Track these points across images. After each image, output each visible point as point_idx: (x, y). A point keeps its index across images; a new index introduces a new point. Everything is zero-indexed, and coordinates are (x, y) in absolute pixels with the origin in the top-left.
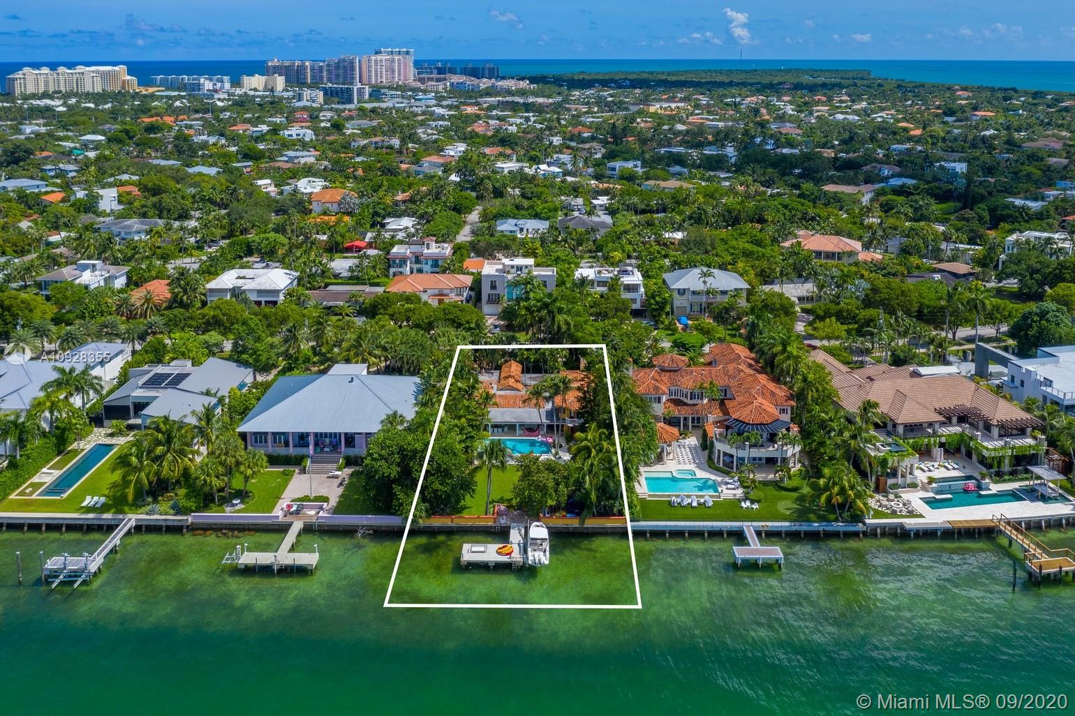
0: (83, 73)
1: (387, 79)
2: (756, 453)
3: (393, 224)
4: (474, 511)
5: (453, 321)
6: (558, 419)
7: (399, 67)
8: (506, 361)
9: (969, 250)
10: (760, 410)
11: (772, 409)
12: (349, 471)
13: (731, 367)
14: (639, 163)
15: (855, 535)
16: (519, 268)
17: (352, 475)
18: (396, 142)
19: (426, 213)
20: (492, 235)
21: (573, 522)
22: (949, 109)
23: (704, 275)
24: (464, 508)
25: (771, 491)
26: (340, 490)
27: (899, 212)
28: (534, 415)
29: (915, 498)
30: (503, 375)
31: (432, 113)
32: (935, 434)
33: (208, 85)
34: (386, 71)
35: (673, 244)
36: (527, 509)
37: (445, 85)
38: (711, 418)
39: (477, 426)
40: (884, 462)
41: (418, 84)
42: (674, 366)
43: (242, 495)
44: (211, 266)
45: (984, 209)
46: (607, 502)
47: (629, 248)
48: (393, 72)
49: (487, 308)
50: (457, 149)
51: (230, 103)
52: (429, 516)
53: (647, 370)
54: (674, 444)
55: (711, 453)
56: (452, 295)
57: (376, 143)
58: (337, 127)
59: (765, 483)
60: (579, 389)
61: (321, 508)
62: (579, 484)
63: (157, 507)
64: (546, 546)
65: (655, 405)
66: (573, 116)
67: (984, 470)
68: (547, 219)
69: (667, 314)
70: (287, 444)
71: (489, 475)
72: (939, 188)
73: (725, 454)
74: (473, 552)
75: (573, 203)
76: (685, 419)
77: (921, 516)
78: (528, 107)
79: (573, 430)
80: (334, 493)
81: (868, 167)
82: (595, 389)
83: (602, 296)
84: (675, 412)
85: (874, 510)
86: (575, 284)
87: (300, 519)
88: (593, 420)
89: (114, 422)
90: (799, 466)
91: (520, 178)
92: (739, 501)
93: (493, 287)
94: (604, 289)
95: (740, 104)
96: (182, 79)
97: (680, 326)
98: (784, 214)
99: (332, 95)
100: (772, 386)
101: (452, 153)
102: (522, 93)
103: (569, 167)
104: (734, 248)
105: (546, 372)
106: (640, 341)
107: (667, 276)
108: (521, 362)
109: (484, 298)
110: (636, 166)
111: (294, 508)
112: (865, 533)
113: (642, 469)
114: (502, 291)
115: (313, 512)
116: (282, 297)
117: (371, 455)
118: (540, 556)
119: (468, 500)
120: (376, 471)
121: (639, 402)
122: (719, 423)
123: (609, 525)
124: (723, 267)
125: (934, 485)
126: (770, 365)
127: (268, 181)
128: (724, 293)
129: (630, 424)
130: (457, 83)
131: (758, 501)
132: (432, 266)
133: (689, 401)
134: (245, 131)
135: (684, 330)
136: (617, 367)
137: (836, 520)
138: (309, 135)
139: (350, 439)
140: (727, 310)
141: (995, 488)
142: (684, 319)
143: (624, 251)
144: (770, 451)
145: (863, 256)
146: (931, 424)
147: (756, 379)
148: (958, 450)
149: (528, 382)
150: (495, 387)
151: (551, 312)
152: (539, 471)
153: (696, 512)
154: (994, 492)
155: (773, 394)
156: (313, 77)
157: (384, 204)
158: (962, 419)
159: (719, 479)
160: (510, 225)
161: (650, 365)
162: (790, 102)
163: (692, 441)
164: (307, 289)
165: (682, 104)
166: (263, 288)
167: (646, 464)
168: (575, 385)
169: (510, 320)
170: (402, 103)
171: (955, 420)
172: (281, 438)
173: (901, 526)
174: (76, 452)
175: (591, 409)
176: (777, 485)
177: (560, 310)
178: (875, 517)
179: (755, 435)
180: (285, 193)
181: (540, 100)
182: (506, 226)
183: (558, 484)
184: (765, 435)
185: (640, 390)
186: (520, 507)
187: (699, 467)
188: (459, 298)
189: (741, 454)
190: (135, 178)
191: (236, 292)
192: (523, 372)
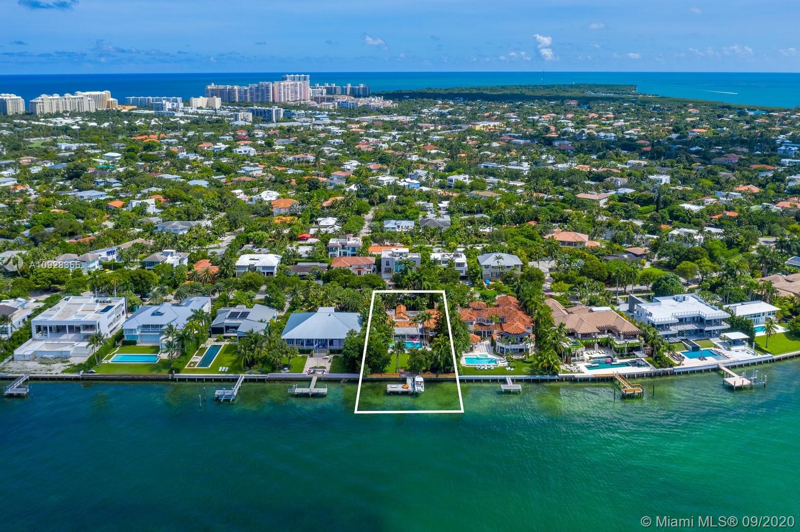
0: (82, 98)
1: (292, 98)
2: (514, 347)
3: (323, 222)
4: (390, 371)
5: (370, 284)
6: (425, 333)
7: (300, 89)
8: (398, 305)
9: (650, 238)
10: (517, 327)
11: (522, 327)
12: (332, 356)
13: (506, 308)
14: (467, 176)
15: (554, 380)
16: (401, 254)
17: (333, 358)
18: (311, 157)
19: (343, 216)
20: (382, 231)
21: (433, 376)
22: (677, 127)
23: (498, 258)
24: (385, 371)
25: (520, 363)
26: (330, 364)
27: (616, 214)
28: (414, 330)
29: (582, 366)
30: (397, 312)
31: (329, 131)
32: (595, 338)
33: (168, 105)
34: (291, 93)
35: (484, 235)
36: (414, 370)
37: (334, 104)
38: (495, 331)
39: (389, 335)
40: (569, 350)
41: (315, 104)
42: (479, 308)
43: (288, 366)
44: (232, 251)
45: (665, 212)
46: (448, 367)
47: (460, 239)
48: (296, 93)
49: (384, 276)
50: (352, 165)
51: (189, 121)
52: (371, 374)
53: (467, 309)
54: (478, 343)
55: (495, 347)
56: (365, 268)
57: (298, 159)
58: (269, 145)
59: (518, 360)
60: (435, 318)
61: (324, 371)
62: (436, 359)
63: (253, 371)
64: (423, 384)
65: (470, 326)
66: (424, 133)
67: (616, 354)
68: (413, 219)
69: (479, 278)
70: (302, 344)
71: (398, 356)
72: (646, 196)
73: (501, 347)
74: (391, 387)
75: (427, 206)
76: (484, 332)
77: (583, 373)
78: (394, 125)
79: (432, 338)
80: (328, 366)
81: (609, 179)
82: (442, 319)
83: (445, 269)
84: (479, 329)
85: (563, 370)
86: (430, 263)
87: (315, 376)
88: (442, 332)
89: (218, 335)
90: (534, 353)
91: (394, 188)
92: (506, 367)
93: (388, 264)
94: (445, 265)
95: (538, 121)
96: (148, 99)
97: (485, 285)
98: (550, 215)
99: (257, 115)
100: (524, 317)
101: (349, 167)
102: (388, 111)
103: (424, 179)
104: (517, 241)
105: (418, 310)
106: (464, 294)
107: (480, 257)
108: (406, 306)
109: (383, 270)
110: (465, 179)
111: (312, 371)
112: (558, 380)
113: (464, 354)
114: (392, 266)
115: (320, 373)
116: (275, 270)
117: (346, 348)
118: (420, 389)
119: (387, 368)
120: (349, 354)
121: (462, 324)
122: (499, 334)
123: (449, 377)
124: (510, 252)
125: (592, 360)
126: (525, 307)
127: (240, 191)
128: (508, 267)
129: (458, 334)
130: (342, 102)
131: (514, 367)
132: (352, 251)
133: (486, 324)
134: (208, 148)
135: (488, 287)
136: (452, 308)
137: (547, 375)
138: (253, 152)
139: (332, 342)
140: (509, 277)
141: (619, 361)
142: (488, 281)
143: (457, 241)
144: (521, 346)
145: (589, 244)
146: (594, 334)
147: (517, 314)
148: (607, 345)
149: (410, 315)
150: (394, 317)
151: (420, 281)
152: (419, 354)
153: (486, 371)
154: (618, 363)
155: (524, 320)
156: (240, 98)
157: (317, 209)
158: (609, 331)
159: (498, 358)
160: (392, 224)
161: (468, 307)
162: (572, 120)
163: (488, 342)
164: (288, 265)
165: (498, 123)
166: (266, 265)
167: (466, 352)
168: (434, 316)
169: (397, 282)
170: (307, 122)
171: (606, 331)
172: (300, 341)
173: (574, 376)
174: (204, 349)
175: (441, 327)
176: (523, 361)
177: (424, 280)
178: (562, 373)
179: (513, 339)
180: (254, 201)
181: (401, 118)
182: (390, 225)
183: (427, 360)
184: (519, 339)
185: (463, 319)
186: (410, 370)
187: (490, 353)
188: (369, 270)
189: (508, 347)
190: (160, 190)
191: (252, 268)
192: (407, 310)
